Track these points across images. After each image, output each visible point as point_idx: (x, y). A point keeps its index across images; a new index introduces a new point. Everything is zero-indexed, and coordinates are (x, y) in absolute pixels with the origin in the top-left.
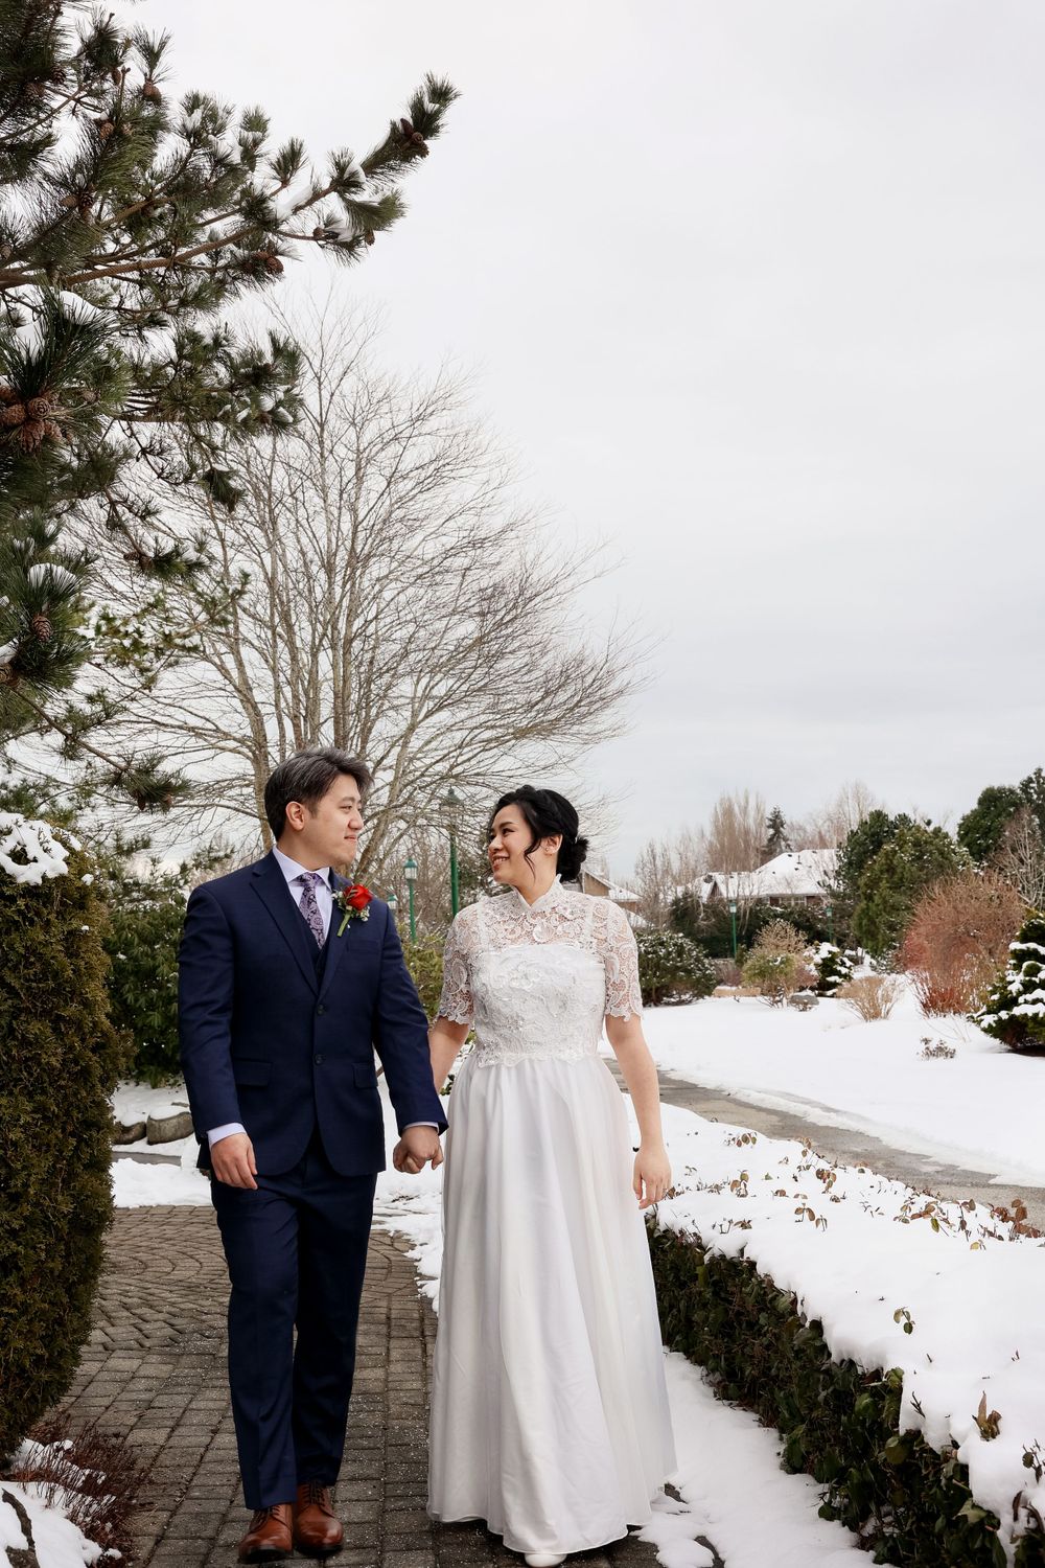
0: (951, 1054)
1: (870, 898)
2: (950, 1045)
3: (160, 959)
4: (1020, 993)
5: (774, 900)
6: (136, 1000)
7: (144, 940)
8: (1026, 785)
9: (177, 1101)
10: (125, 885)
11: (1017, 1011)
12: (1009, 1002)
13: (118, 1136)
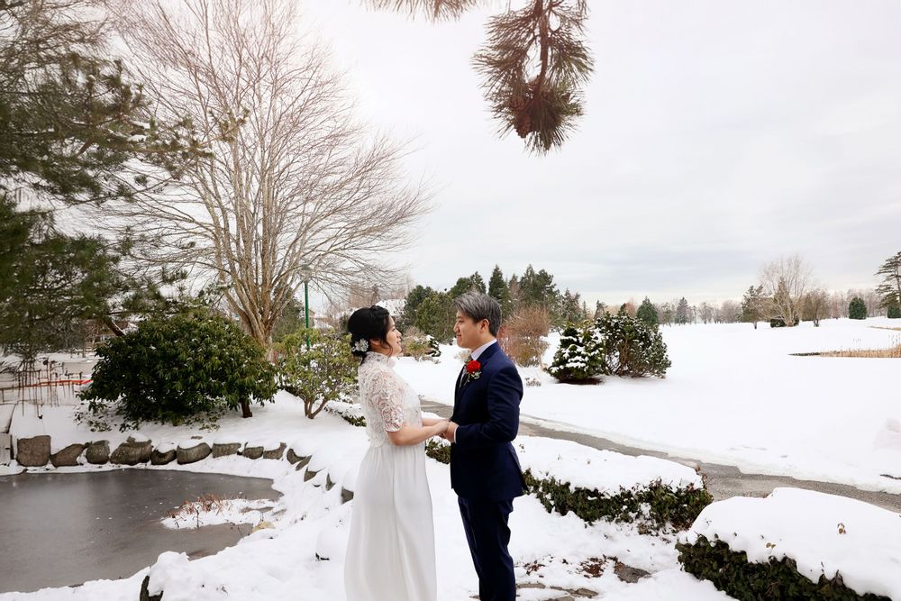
0: (539, 384)
1: (420, 317)
2: (538, 380)
3: (180, 349)
4: (568, 358)
6: (165, 374)
7: (167, 338)
9: (195, 435)
10: (167, 303)
11: (568, 365)
12: (564, 362)
13: (157, 459)
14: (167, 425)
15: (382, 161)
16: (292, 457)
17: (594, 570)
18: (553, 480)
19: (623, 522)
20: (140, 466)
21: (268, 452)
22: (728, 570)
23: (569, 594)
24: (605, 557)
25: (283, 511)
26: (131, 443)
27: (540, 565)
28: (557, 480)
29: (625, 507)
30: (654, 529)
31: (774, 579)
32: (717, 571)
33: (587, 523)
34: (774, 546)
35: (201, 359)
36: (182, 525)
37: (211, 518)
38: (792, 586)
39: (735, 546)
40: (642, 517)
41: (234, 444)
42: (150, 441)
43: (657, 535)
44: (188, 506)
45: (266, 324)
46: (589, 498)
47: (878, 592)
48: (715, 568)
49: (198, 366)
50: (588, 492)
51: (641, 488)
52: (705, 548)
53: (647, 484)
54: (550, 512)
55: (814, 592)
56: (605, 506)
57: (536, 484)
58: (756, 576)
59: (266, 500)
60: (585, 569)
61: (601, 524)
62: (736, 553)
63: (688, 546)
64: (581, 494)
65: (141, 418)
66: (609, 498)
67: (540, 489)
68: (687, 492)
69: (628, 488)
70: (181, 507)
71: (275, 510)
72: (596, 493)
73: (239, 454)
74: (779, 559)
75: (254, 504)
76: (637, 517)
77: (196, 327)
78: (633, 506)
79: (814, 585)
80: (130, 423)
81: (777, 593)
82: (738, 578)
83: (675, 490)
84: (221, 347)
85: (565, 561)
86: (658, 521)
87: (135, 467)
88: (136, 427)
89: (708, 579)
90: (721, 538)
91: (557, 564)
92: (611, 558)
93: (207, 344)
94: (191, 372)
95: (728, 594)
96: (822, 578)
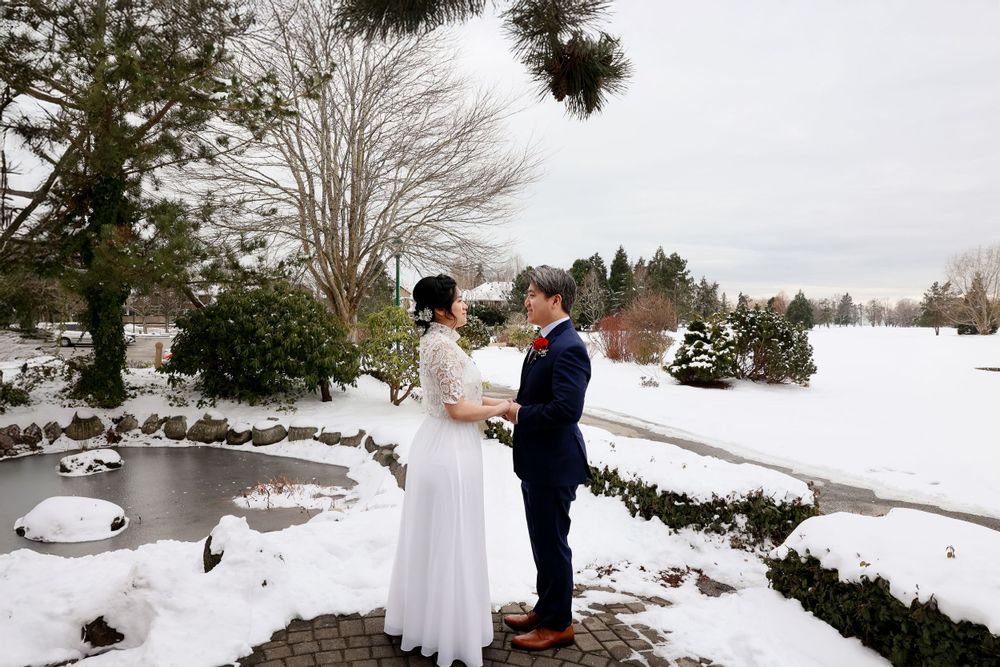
0: (656, 385)
2: (655, 380)
3: (258, 324)
4: (692, 356)
5: (481, 302)
6: (243, 350)
7: (246, 311)
8: (591, 259)
9: (271, 417)
10: (245, 273)
11: (691, 365)
12: (687, 360)
13: (232, 439)
14: (244, 405)
15: (485, 121)
16: (371, 445)
17: (674, 580)
18: (640, 482)
19: (713, 533)
20: (216, 444)
21: (346, 438)
22: (818, 590)
23: (640, 601)
24: (688, 568)
25: (356, 500)
26: (208, 420)
27: (614, 570)
28: (644, 482)
29: (716, 517)
30: (750, 544)
31: (864, 601)
32: (806, 590)
33: (672, 530)
34: (869, 565)
35: (279, 335)
36: (253, 505)
37: (281, 501)
38: (884, 608)
39: (826, 563)
40: (736, 530)
41: (311, 428)
42: (226, 420)
43: (753, 551)
44: (260, 487)
45: (351, 301)
46: (676, 503)
47: (975, 620)
48: (804, 587)
49: (276, 343)
50: (675, 496)
51: (738, 497)
52: (795, 563)
53: (746, 493)
54: (634, 516)
55: (906, 616)
56: (693, 513)
57: (622, 486)
58: (845, 597)
59: (339, 488)
60: (663, 578)
61: (688, 533)
62: (826, 571)
63: (778, 561)
64: (667, 498)
65: (218, 396)
66: (698, 504)
67: (626, 492)
68: (792, 506)
69: (721, 495)
70: (253, 488)
71: (347, 498)
72: (684, 498)
73: (316, 439)
74: (872, 579)
75: (327, 491)
76: (731, 529)
77: (276, 301)
78: (726, 516)
79: (907, 609)
80: (207, 400)
81: (867, 617)
82: (827, 598)
83: (778, 504)
84: (301, 323)
85: (642, 568)
86: (755, 536)
87: (211, 445)
88: (213, 405)
89: (795, 598)
90: (813, 554)
91: (634, 569)
92: (695, 570)
93: (287, 320)
94: (269, 349)
95: (815, 615)
96: (915, 602)
